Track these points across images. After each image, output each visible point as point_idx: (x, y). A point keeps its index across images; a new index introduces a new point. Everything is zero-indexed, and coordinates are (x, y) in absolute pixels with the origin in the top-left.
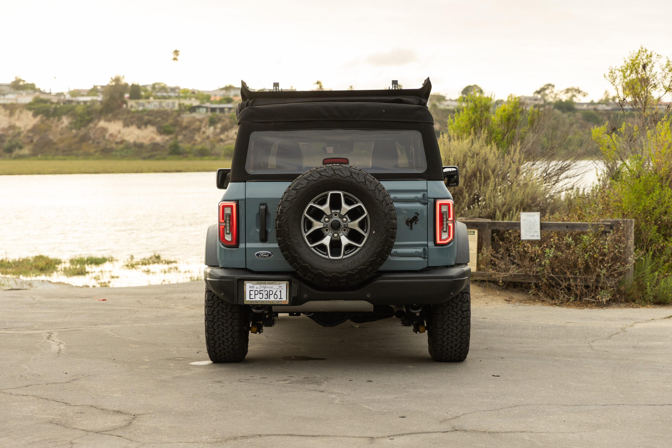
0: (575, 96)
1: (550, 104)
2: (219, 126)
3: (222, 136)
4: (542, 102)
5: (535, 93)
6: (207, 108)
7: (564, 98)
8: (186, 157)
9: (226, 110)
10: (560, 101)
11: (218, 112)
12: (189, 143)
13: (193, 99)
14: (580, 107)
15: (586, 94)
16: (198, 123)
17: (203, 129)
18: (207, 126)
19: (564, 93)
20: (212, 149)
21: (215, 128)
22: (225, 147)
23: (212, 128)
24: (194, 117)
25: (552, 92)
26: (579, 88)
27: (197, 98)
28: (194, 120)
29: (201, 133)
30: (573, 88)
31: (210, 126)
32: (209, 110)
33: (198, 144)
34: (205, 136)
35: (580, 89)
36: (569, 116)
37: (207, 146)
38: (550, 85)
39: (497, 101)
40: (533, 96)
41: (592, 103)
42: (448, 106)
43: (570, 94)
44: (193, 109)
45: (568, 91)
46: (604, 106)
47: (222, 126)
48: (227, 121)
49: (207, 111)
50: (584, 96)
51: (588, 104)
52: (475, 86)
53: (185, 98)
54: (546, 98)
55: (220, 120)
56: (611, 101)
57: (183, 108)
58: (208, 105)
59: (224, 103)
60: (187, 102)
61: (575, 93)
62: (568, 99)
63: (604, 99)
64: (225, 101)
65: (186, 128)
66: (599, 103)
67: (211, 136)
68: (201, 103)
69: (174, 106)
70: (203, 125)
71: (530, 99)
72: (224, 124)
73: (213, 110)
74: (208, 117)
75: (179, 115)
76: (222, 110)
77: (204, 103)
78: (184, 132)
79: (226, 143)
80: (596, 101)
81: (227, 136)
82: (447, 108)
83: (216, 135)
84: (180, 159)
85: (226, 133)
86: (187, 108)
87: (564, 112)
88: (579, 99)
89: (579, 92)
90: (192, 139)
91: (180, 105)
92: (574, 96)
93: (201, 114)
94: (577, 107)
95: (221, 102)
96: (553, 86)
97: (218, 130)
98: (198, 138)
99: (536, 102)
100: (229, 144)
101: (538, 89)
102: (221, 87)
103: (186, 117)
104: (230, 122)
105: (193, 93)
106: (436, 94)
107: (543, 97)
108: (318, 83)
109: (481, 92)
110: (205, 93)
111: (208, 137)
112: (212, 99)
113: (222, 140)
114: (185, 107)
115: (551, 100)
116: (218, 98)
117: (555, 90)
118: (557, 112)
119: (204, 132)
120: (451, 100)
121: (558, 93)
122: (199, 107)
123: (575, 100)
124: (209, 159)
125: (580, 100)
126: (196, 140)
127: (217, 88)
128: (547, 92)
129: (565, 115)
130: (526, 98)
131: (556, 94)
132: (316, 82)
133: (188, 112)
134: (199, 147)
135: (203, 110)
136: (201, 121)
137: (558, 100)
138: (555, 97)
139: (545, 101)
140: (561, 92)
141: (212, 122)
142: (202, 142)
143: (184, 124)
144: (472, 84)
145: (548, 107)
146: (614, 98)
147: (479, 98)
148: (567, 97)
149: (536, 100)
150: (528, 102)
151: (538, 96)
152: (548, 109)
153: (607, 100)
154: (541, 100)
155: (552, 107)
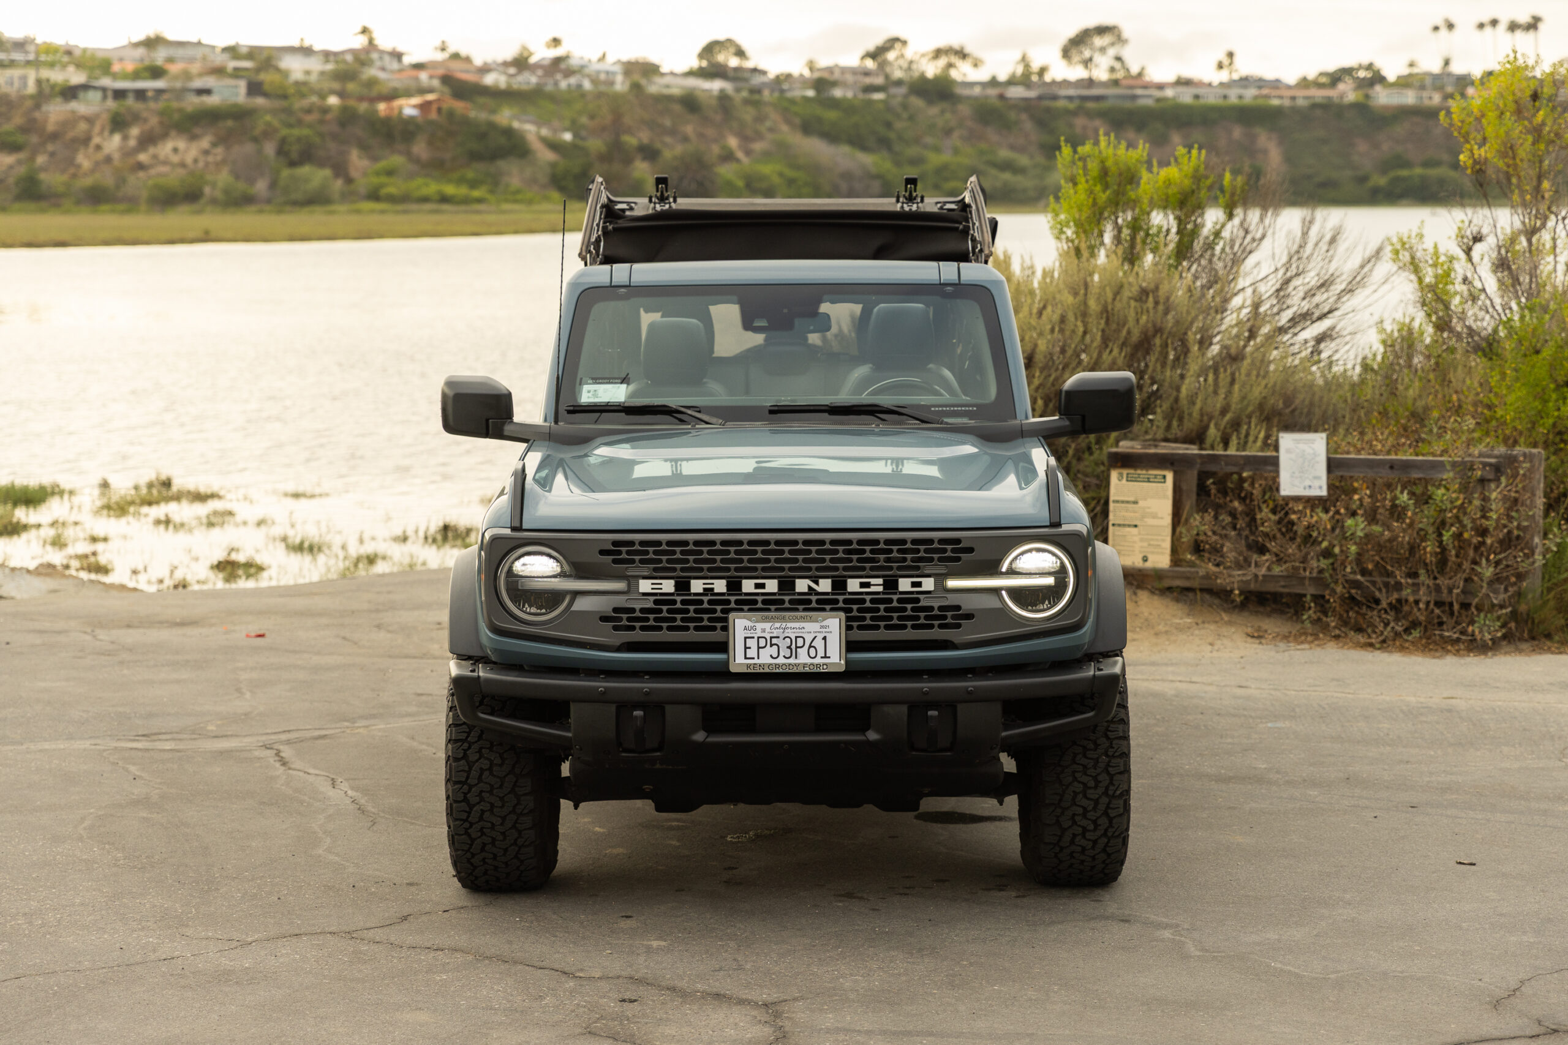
0: (955, 67)
1: (899, 83)
2: (135, 131)
3: (143, 157)
4: (879, 80)
5: (863, 58)
6: (104, 90)
7: (931, 70)
8: (57, 205)
9: (150, 94)
10: (923, 78)
11: (130, 101)
12: (63, 171)
13: (71, 69)
14: (966, 92)
15: (978, 61)
16: (83, 126)
17: (96, 140)
18: (106, 133)
19: (931, 59)
20: (118, 187)
21: (125, 138)
22: (150, 182)
23: (117, 138)
24: (73, 112)
25: (902, 56)
26: (963, 47)
27: (79, 65)
28: (74, 119)
29: (91, 149)
30: (951, 46)
31: (112, 131)
32: (110, 94)
33: (86, 174)
34: (100, 156)
35: (966, 51)
36: (943, 112)
37: (107, 178)
38: (897, 40)
39: (778, 77)
40: (859, 67)
41: (993, 82)
42: (668, 86)
43: (942, 62)
44: (70, 92)
45: (938, 53)
46: (1020, 89)
47: (142, 133)
48: (154, 121)
49: (105, 97)
50: (976, 65)
51: (984, 85)
52: (729, 41)
53: (52, 65)
54: (889, 70)
55: (136, 118)
56: (1035, 78)
57: (47, 90)
58: (106, 82)
59: (144, 78)
60: (57, 76)
61: (954, 59)
62: (938, 71)
63: (1020, 70)
64: (147, 74)
65: (55, 136)
66: (1012, 82)
67: (116, 156)
68: (90, 77)
69: (25, 85)
70: (97, 129)
71: (854, 71)
72: (147, 127)
73: (119, 94)
74: (108, 111)
75: (38, 106)
76: (140, 94)
77: (97, 78)
78: (50, 147)
79: (153, 172)
80: (1002, 77)
81: (155, 157)
82: (666, 91)
83: (127, 153)
84: (43, 211)
85: (152, 150)
86: (57, 89)
87: (930, 102)
88: (963, 72)
89: (962, 54)
90: (71, 162)
91: (39, 82)
92: (950, 65)
93: (88, 105)
94: (959, 91)
95: (136, 75)
96: (904, 43)
97: (132, 143)
98: (84, 160)
99: (868, 80)
100: (160, 175)
101: (871, 46)
102: (135, 39)
103: (55, 111)
104: (161, 123)
105: (69, 53)
106: (641, 61)
107: (881, 66)
108: (365, 31)
109: (740, 53)
110: (100, 55)
111: (108, 159)
112: (116, 68)
113: (141, 166)
114: (53, 87)
115: (898, 74)
116: (130, 67)
117: (910, 52)
118: (917, 102)
119: (98, 147)
120: (672, 74)
121: (916, 58)
122: (85, 87)
123: (954, 74)
124: (113, 211)
125: (965, 74)
126: (79, 166)
127: (125, 42)
128: (891, 56)
129: (934, 111)
130: (844, 70)
131: (912, 62)
132: (359, 29)
133: (59, 100)
134: (88, 181)
135: (94, 96)
136: (90, 120)
137: (916, 75)
138: (909, 68)
139: (887, 77)
140: (923, 55)
141: (118, 123)
142: (93, 171)
143: (51, 127)
144: (721, 37)
145: (894, 91)
146: (1042, 71)
147: (737, 69)
148: (936, 67)
149: (867, 73)
150: (850, 78)
151: (870, 64)
152: (894, 96)
153: (1027, 75)
154: (877, 75)
155: (902, 90)
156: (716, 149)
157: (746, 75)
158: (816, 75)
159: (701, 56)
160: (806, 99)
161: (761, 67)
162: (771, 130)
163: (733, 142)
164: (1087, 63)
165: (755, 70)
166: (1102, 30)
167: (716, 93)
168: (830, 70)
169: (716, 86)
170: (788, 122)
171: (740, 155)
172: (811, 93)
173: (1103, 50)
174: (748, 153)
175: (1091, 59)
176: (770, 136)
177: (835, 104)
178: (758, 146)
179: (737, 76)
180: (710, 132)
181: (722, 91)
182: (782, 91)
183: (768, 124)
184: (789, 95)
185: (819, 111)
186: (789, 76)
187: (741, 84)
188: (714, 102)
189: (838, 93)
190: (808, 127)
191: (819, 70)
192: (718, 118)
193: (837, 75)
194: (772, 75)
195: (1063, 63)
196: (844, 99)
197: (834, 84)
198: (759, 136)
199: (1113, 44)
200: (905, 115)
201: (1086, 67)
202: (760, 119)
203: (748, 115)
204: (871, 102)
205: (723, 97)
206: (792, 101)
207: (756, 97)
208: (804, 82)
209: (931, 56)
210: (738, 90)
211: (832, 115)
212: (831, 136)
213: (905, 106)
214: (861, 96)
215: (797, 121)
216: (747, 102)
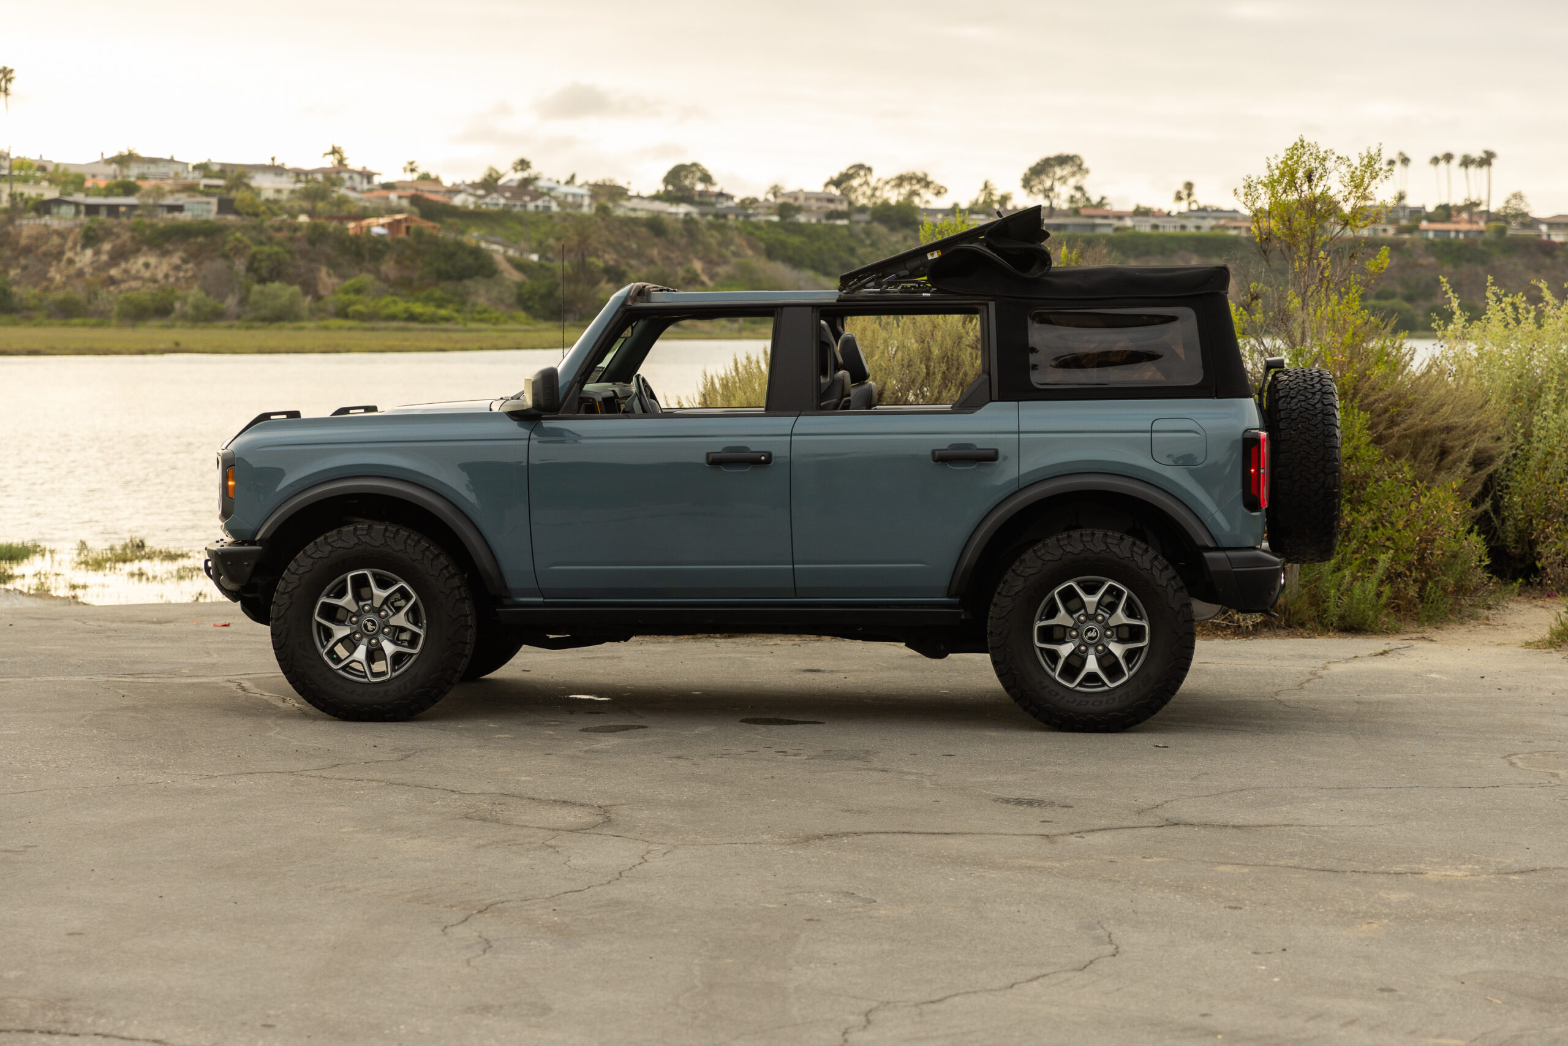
0: (918, 195)
1: (863, 209)
2: (107, 246)
3: (113, 272)
4: (843, 207)
5: (827, 185)
6: (77, 205)
7: (894, 196)
8: (29, 319)
9: (122, 209)
10: (886, 204)
11: (103, 217)
12: (35, 285)
13: (45, 184)
15: (942, 190)
16: (56, 240)
17: (69, 254)
18: (78, 248)
19: (893, 187)
20: (89, 301)
21: (97, 253)
22: (121, 297)
23: (89, 253)
24: (46, 225)
25: (867, 183)
26: (926, 175)
27: (51, 181)
28: (48, 233)
29: (63, 263)
30: (914, 174)
31: (84, 247)
32: (83, 209)
33: (56, 289)
34: (72, 270)
35: (930, 179)
36: (905, 239)
37: (78, 293)
38: (861, 167)
39: (743, 201)
40: (824, 192)
41: (955, 210)
42: (634, 210)
43: (906, 189)
44: (43, 207)
45: (901, 180)
46: (982, 217)
47: (113, 247)
48: (126, 236)
49: (78, 213)
50: (938, 193)
51: (946, 212)
52: (694, 165)
53: (25, 180)
54: (853, 196)
55: (108, 233)
56: (996, 206)
57: (21, 205)
58: (79, 197)
59: (118, 195)
60: (30, 191)
61: (917, 187)
62: (901, 198)
63: (982, 199)
64: (120, 190)
65: (27, 250)
66: (972, 211)
67: (88, 270)
68: (61, 194)
70: (70, 244)
71: (818, 198)
72: (119, 242)
73: (92, 210)
74: (81, 225)
75: (11, 221)
76: (113, 210)
77: (70, 194)
78: (23, 261)
79: (124, 286)
80: (964, 205)
81: (126, 271)
82: (633, 214)
83: (99, 268)
84: (15, 324)
85: (123, 265)
86: (31, 203)
87: (893, 229)
88: (926, 200)
89: (925, 182)
90: (43, 276)
91: (12, 196)
92: (914, 193)
93: (61, 220)
94: (922, 217)
95: (109, 191)
96: (869, 169)
97: (104, 257)
98: (56, 275)
99: (832, 206)
100: (130, 289)
101: (835, 175)
102: (107, 156)
103: (29, 225)
104: (133, 238)
105: (42, 168)
106: (608, 183)
107: (845, 193)
108: (334, 151)
109: (706, 178)
110: (72, 170)
111: (80, 274)
112: (89, 184)
113: (112, 281)
114: (26, 201)
115: (862, 201)
116: (102, 183)
117: (873, 179)
118: (880, 229)
119: (71, 262)
120: (639, 197)
121: (880, 184)
122: (58, 202)
123: (917, 201)
124: (84, 325)
125: (927, 202)
126: (51, 280)
127: (98, 158)
128: (855, 183)
129: (896, 237)
130: (809, 196)
131: (875, 189)
132: (330, 149)
133: (33, 214)
134: (60, 295)
135: (67, 211)
136: (62, 235)
137: (879, 201)
138: (873, 195)
139: (850, 203)
140: (887, 183)
141: (90, 238)
142: (65, 284)
143: (23, 242)
144: (688, 161)
145: (857, 217)
146: (1004, 199)
147: (701, 194)
148: (899, 194)
149: (831, 200)
150: (814, 205)
151: (835, 191)
152: (858, 222)
153: (988, 204)
154: (841, 202)
155: (866, 217)
156: (681, 272)
157: (713, 199)
158: (780, 200)
159: (667, 180)
160: (770, 224)
161: (725, 191)
162: (735, 254)
163: (698, 266)
164: (1047, 192)
165: (721, 195)
166: (1063, 160)
167: (681, 216)
168: (795, 196)
169: (682, 209)
170: (753, 247)
171: (705, 278)
172: (775, 219)
173: (1063, 179)
174: (712, 277)
175: (1052, 189)
176: (734, 260)
177: (799, 229)
178: (722, 270)
179: (702, 200)
180: (675, 255)
181: (687, 214)
182: (747, 216)
183: (733, 248)
184: (753, 219)
185: (783, 236)
186: (754, 201)
187: (705, 209)
188: (680, 225)
189: (802, 218)
190: (771, 253)
191: (783, 195)
192: (683, 241)
193: (801, 201)
194: (737, 200)
195: (1024, 192)
196: (809, 224)
197: (799, 209)
198: (725, 261)
199: (1073, 174)
200: (868, 242)
201: (1047, 197)
202: (725, 243)
203: (713, 239)
204: (834, 228)
205: (688, 220)
206: (757, 226)
207: (722, 221)
208: (769, 208)
209: (893, 183)
210: (703, 215)
211: (796, 240)
212: (795, 261)
213: (868, 233)
214: (824, 221)
215: (762, 245)
216: (711, 226)
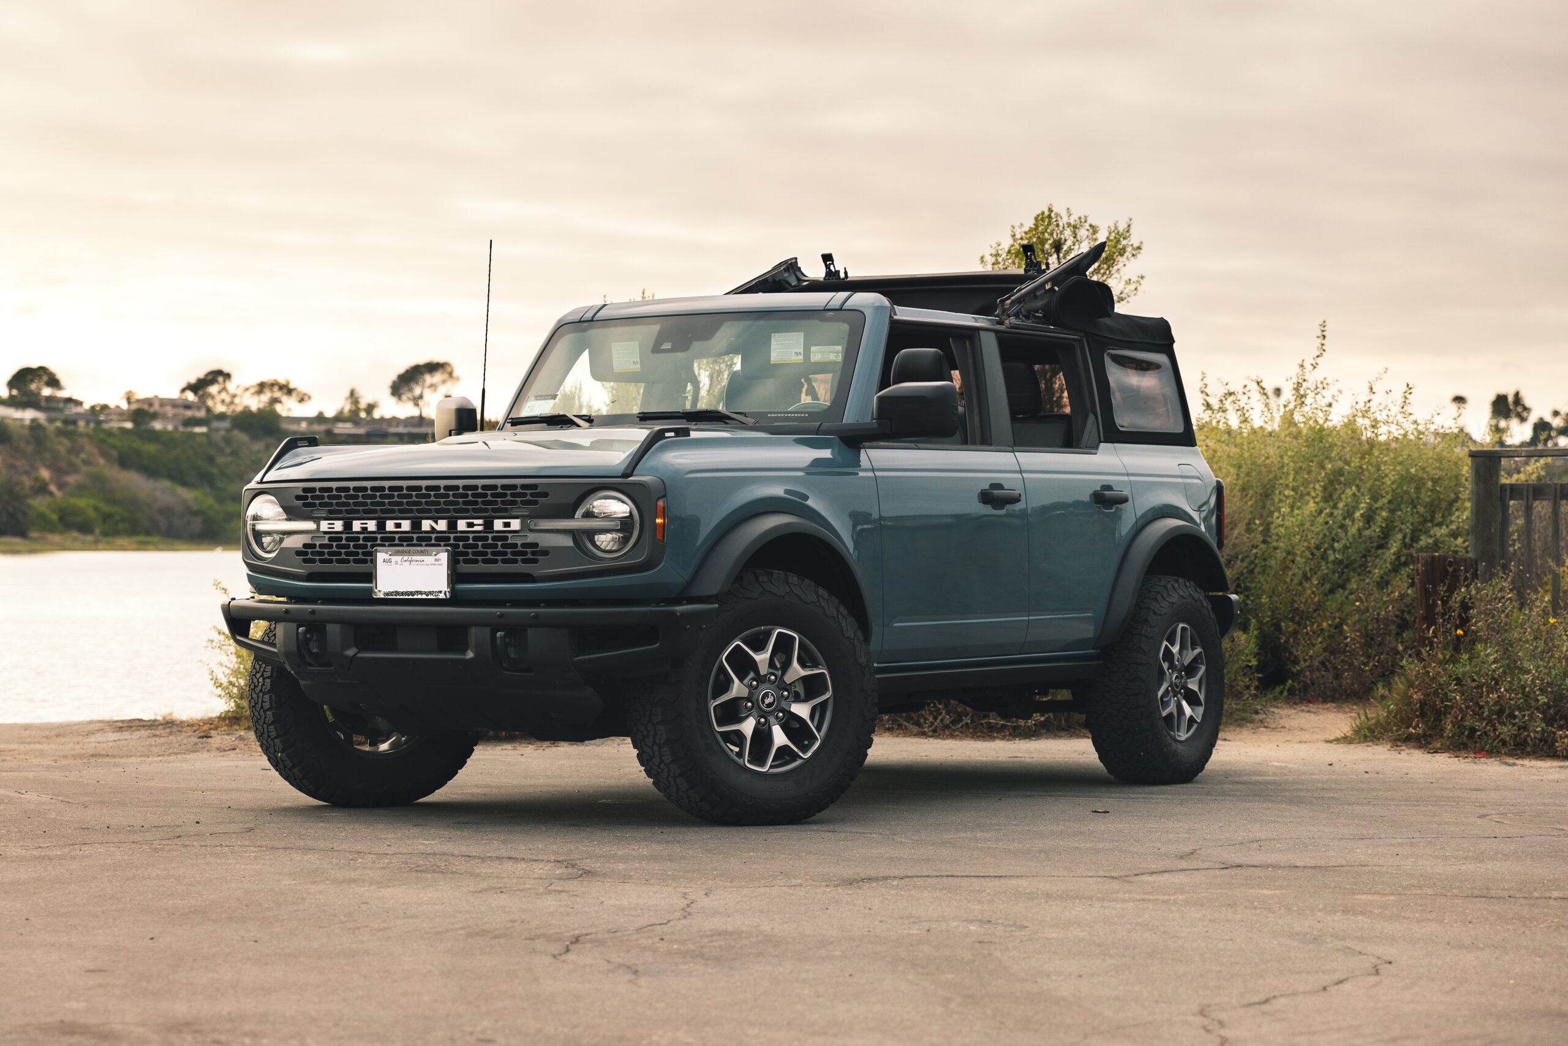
0: (280, 402)
1: (222, 416)
4: (202, 414)
5: (183, 390)
7: (255, 403)
10: (247, 414)
14: (293, 427)
15: (306, 398)
19: (253, 394)
25: (225, 390)
26: (288, 382)
30: (275, 380)
35: (292, 386)
36: (268, 447)
38: (219, 373)
39: (93, 408)
40: (180, 399)
41: (320, 418)
43: (265, 398)
45: (262, 387)
46: (349, 425)
50: (301, 400)
51: (310, 421)
52: (42, 369)
54: (210, 403)
56: (363, 415)
61: (278, 394)
62: (261, 406)
63: (348, 408)
66: (339, 418)
71: (173, 403)
80: (330, 413)
87: (255, 438)
88: (288, 408)
89: (288, 390)
92: (275, 400)
94: (285, 426)
96: (228, 376)
99: (189, 413)
101: (193, 380)
107: (203, 398)
109: (54, 382)
115: (220, 408)
117: (231, 386)
118: (241, 437)
121: (239, 392)
123: (278, 408)
125: (289, 410)
128: (213, 389)
129: (258, 446)
130: (163, 402)
131: (234, 396)
137: (239, 409)
138: (232, 403)
139: (209, 410)
140: (247, 389)
144: (34, 364)
145: (216, 424)
146: (370, 408)
147: (49, 399)
148: (259, 401)
149: (188, 406)
150: (170, 411)
151: (190, 396)
152: (217, 430)
153: (355, 412)
154: (199, 408)
155: (225, 424)
156: (27, 482)
157: (61, 405)
158: (134, 407)
159: (12, 384)
160: (123, 431)
161: (76, 396)
162: (86, 462)
163: (45, 474)
164: (417, 400)
165: (69, 400)
166: (432, 367)
167: (27, 422)
168: (149, 402)
169: (28, 415)
170: (104, 454)
171: (53, 488)
172: (129, 425)
173: (433, 386)
174: (61, 486)
175: (421, 397)
176: (84, 469)
177: (155, 437)
178: (72, 479)
179: (50, 405)
180: (21, 463)
181: (33, 420)
182: (99, 423)
183: (83, 456)
184: (106, 426)
185: (137, 444)
186: (105, 407)
187: (53, 415)
188: (26, 432)
189: (157, 425)
190: (125, 461)
191: (138, 401)
192: (30, 449)
193: (156, 407)
194: (87, 406)
195: (393, 400)
196: (164, 432)
197: (154, 416)
198: (75, 470)
199: (444, 382)
200: (228, 450)
201: (417, 405)
202: (75, 451)
203: (62, 446)
204: (193, 435)
205: (35, 425)
206: (109, 433)
207: (71, 428)
208: (121, 414)
209: (253, 390)
210: (51, 420)
211: (151, 448)
212: (151, 470)
213: (228, 441)
214: (181, 429)
215: (115, 453)
216: (60, 432)
